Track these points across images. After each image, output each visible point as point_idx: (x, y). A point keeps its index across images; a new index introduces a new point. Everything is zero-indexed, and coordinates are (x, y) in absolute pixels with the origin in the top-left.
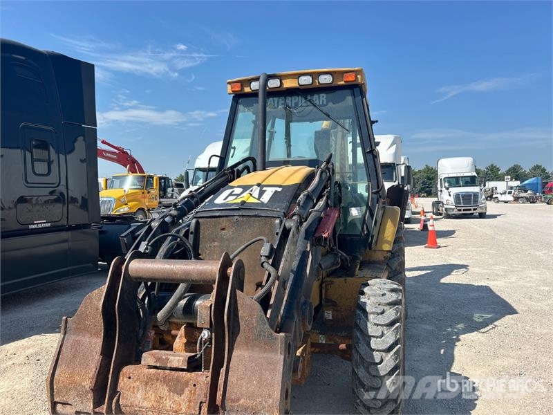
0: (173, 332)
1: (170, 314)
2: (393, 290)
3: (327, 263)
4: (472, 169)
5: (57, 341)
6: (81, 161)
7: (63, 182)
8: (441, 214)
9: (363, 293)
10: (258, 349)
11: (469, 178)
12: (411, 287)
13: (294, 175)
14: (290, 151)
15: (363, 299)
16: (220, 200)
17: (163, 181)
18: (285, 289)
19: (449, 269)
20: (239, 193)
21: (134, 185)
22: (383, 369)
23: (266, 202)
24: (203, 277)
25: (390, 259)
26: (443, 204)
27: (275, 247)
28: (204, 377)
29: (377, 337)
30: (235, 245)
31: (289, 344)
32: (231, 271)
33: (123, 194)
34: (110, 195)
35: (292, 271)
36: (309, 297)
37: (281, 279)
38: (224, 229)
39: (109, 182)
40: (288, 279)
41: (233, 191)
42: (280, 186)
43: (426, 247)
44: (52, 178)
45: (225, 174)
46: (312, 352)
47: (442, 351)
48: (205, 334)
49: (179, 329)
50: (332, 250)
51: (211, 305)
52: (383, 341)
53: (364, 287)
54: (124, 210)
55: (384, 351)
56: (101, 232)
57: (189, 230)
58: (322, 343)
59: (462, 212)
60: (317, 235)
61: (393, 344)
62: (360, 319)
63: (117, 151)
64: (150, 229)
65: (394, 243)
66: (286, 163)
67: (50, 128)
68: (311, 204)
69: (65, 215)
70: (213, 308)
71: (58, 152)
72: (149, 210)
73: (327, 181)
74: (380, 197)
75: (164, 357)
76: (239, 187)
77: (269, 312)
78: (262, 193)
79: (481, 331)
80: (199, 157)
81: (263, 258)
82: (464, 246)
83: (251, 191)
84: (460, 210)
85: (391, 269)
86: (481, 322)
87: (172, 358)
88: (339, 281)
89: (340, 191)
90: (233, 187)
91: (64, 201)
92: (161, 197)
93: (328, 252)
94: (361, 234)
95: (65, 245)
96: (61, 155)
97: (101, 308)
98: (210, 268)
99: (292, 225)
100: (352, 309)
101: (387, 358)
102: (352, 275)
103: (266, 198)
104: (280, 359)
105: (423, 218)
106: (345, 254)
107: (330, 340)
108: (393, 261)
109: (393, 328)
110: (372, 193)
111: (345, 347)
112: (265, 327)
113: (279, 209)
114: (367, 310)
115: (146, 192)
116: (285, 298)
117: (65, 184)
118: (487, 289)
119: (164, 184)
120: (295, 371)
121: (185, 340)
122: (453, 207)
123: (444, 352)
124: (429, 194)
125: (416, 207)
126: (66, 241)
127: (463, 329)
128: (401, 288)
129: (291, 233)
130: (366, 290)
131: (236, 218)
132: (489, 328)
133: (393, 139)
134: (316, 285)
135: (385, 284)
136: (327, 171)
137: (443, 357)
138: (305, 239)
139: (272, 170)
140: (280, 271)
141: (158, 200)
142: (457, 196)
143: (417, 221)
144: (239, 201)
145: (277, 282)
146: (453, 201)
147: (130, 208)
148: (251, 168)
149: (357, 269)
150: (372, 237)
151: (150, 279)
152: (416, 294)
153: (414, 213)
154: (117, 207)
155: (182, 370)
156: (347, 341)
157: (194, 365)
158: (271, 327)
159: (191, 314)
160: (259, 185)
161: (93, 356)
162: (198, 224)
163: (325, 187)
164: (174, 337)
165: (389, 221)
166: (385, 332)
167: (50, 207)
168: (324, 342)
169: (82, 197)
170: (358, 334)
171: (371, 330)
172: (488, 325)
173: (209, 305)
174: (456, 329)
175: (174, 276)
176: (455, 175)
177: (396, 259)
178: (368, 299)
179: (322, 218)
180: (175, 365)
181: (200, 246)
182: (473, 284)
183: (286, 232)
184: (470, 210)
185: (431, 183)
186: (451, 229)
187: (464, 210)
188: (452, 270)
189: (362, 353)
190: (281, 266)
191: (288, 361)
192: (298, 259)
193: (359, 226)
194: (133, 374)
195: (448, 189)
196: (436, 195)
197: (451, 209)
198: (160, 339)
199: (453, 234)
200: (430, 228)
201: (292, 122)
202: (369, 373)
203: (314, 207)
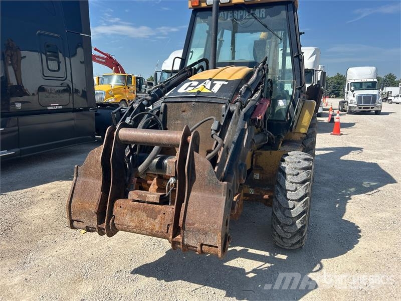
0: (149, 182)
1: (147, 168)
2: (306, 159)
3: (259, 139)
4: (374, 76)
5: (71, 185)
6: (81, 62)
7: (69, 78)
8: (345, 111)
9: (284, 161)
10: (208, 192)
11: (371, 83)
12: (318, 161)
13: (238, 73)
14: (234, 56)
15: (283, 165)
16: (182, 90)
17: (138, 80)
18: (228, 154)
19: (348, 150)
20: (196, 85)
21: (118, 82)
22: (294, 213)
23: (216, 92)
24: (171, 142)
25: (305, 139)
26: (348, 103)
27: (222, 124)
28: (170, 209)
29: (292, 191)
30: (192, 123)
31: (230, 190)
32: (190, 139)
33: (110, 88)
34: (101, 89)
35: (233, 142)
36: (245, 161)
37: (225, 146)
38: (184, 111)
39: (100, 79)
40: (230, 148)
41: (191, 84)
42: (226, 81)
43: (331, 134)
44: (61, 74)
45: (185, 72)
46: (244, 200)
47: (337, 206)
48: (172, 180)
49: (152, 180)
50: (262, 131)
51: (176, 161)
52: (296, 193)
53: (285, 157)
54: (111, 100)
55: (296, 200)
56: (97, 115)
57: (159, 111)
58: (251, 194)
59: (362, 110)
60: (252, 118)
61: (303, 196)
62: (280, 178)
63: (106, 57)
64: (132, 109)
65: (309, 128)
66: (231, 64)
67: (57, 35)
68: (249, 95)
69: (71, 101)
70: (177, 163)
71: (64, 56)
72: (129, 101)
73: (262, 79)
74: (302, 92)
75: (143, 195)
76: (195, 80)
77: (216, 168)
78: (212, 85)
79: (368, 193)
80: (165, 62)
81: (213, 131)
82: (361, 135)
83: (205, 84)
84: (361, 108)
85: (305, 146)
86: (369, 188)
87: (149, 195)
88: (266, 153)
89: (272, 87)
90: (191, 81)
91: (70, 92)
92: (137, 92)
93: (259, 133)
94: (285, 120)
95: (72, 123)
96: (66, 58)
97: (100, 160)
98: (175, 136)
99: (235, 108)
100: (274, 173)
101: (298, 206)
102: (276, 149)
103: (216, 89)
104: (223, 199)
105: (331, 113)
106: (271, 134)
107: (258, 192)
108: (307, 140)
109: (304, 185)
110: (296, 89)
111: (268, 198)
112: (214, 177)
113: (226, 97)
114: (286, 172)
115: (127, 87)
116: (228, 161)
117: (70, 80)
118: (375, 165)
119: (139, 81)
120: (233, 208)
121: (157, 187)
122: (355, 106)
123: (338, 206)
124: (337, 96)
125: (327, 105)
126: (73, 119)
127: (355, 192)
128: (312, 158)
129: (234, 114)
130: (286, 158)
131: (193, 103)
132: (373, 192)
133: (313, 50)
134: (249, 153)
135: (301, 155)
136: (263, 70)
137: (338, 209)
138: (244, 120)
139: (221, 69)
140: (225, 141)
141: (135, 94)
142: (360, 98)
143: (326, 115)
144: (195, 91)
145: (222, 148)
146: (356, 101)
147: (116, 99)
148: (205, 68)
149: (280, 145)
150: (293, 122)
151: (133, 142)
152: (321, 166)
153: (324, 110)
154: (106, 99)
155: (156, 203)
156: (269, 194)
157: (164, 201)
158: (218, 178)
159: (161, 168)
160: (210, 79)
161: (96, 192)
162: (166, 107)
163: (260, 83)
164: (149, 185)
165: (307, 111)
166: (298, 188)
167: (61, 95)
168: (253, 193)
169: (83, 91)
170: (278, 188)
171: (288, 186)
172: (373, 190)
173: (175, 161)
174: (349, 191)
175: (150, 141)
176: (360, 81)
177: (309, 139)
178: (287, 165)
179: (257, 106)
180: (151, 200)
181: (168, 123)
182: (366, 161)
183: (230, 114)
184: (369, 108)
185: (339, 88)
186: (352, 122)
187: (364, 108)
188: (350, 152)
189: (280, 201)
190: (226, 137)
191: (229, 201)
192: (238, 134)
193: (284, 114)
194: (123, 205)
195: (353, 91)
196: (343, 96)
197: (353, 107)
198: (139, 186)
199: (353, 126)
200: (336, 120)
201: (237, 33)
202: (284, 215)
203: (251, 98)
